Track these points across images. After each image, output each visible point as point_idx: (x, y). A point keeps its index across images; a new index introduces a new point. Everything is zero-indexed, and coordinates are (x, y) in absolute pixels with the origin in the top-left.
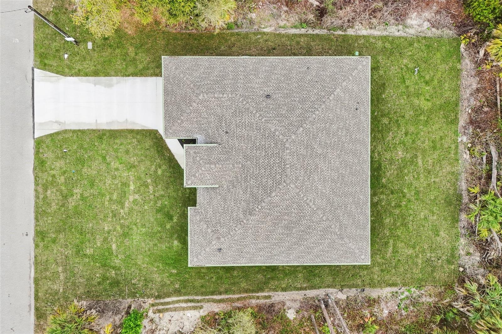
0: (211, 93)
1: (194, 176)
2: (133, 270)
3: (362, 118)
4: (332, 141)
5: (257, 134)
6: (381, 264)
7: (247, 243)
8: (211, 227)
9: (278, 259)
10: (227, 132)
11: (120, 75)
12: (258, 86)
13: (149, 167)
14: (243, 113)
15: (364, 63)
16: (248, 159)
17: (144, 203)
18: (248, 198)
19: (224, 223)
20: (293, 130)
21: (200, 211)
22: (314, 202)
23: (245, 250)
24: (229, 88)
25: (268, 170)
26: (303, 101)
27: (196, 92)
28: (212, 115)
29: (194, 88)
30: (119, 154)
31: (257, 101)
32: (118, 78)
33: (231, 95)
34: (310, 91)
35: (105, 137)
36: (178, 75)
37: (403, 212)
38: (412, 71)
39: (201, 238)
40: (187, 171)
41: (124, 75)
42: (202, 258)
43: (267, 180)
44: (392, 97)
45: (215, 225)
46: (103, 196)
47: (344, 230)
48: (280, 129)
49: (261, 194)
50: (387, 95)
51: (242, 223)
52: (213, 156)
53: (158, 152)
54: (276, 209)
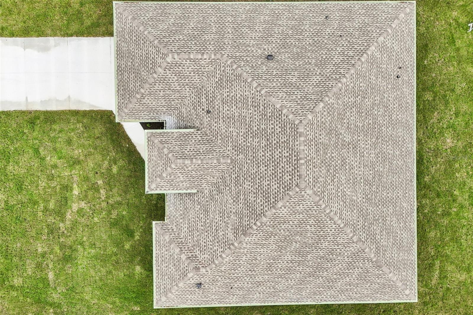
0: (185, 53)
1: (160, 176)
2: (78, 307)
3: (405, 90)
4: (365, 123)
5: (254, 113)
6: (424, 294)
7: (240, 275)
8: (186, 252)
9: (285, 297)
10: (208, 112)
11: (59, 34)
12: (254, 43)
13: (100, 163)
14: (233, 83)
15: (408, 10)
16: (241, 151)
17: (93, 214)
18: (240, 210)
19: (205, 246)
20: (309, 106)
21: (170, 226)
22: (341, 215)
23: (236, 285)
24: (211, 46)
25: (272, 168)
26: (321, 64)
27: (162, 51)
28: (186, 86)
29: (159, 46)
30: (58, 145)
31: (254, 64)
32: (56, 38)
33: (215, 55)
34: (332, 49)
35: (38, 121)
36: (137, 28)
37: (453, 222)
38: (465, 27)
39: (172, 268)
40: (150, 170)
41: (64, 34)
42: (173, 297)
43: (269, 182)
44: (437, 63)
45: (192, 248)
46: (35, 204)
47: (382, 254)
48: (289, 105)
49: (260, 203)
50: (430, 61)
51: (231, 246)
52: (189, 147)
53: (113, 141)
54: (283, 226)
